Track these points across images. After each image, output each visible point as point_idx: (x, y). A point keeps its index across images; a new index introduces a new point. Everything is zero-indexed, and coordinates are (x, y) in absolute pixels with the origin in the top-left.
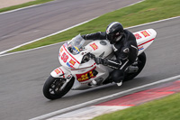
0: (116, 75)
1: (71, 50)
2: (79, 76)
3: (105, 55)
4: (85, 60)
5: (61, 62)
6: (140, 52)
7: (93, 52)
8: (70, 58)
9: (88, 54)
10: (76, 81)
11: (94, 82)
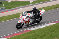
0: (35, 21)
1: (23, 15)
2: (25, 22)
3: (32, 16)
4: (27, 18)
5: (21, 18)
6: (41, 16)
7: (29, 16)
8: (23, 17)
9: (28, 16)
10: (24, 24)
11: (29, 24)
